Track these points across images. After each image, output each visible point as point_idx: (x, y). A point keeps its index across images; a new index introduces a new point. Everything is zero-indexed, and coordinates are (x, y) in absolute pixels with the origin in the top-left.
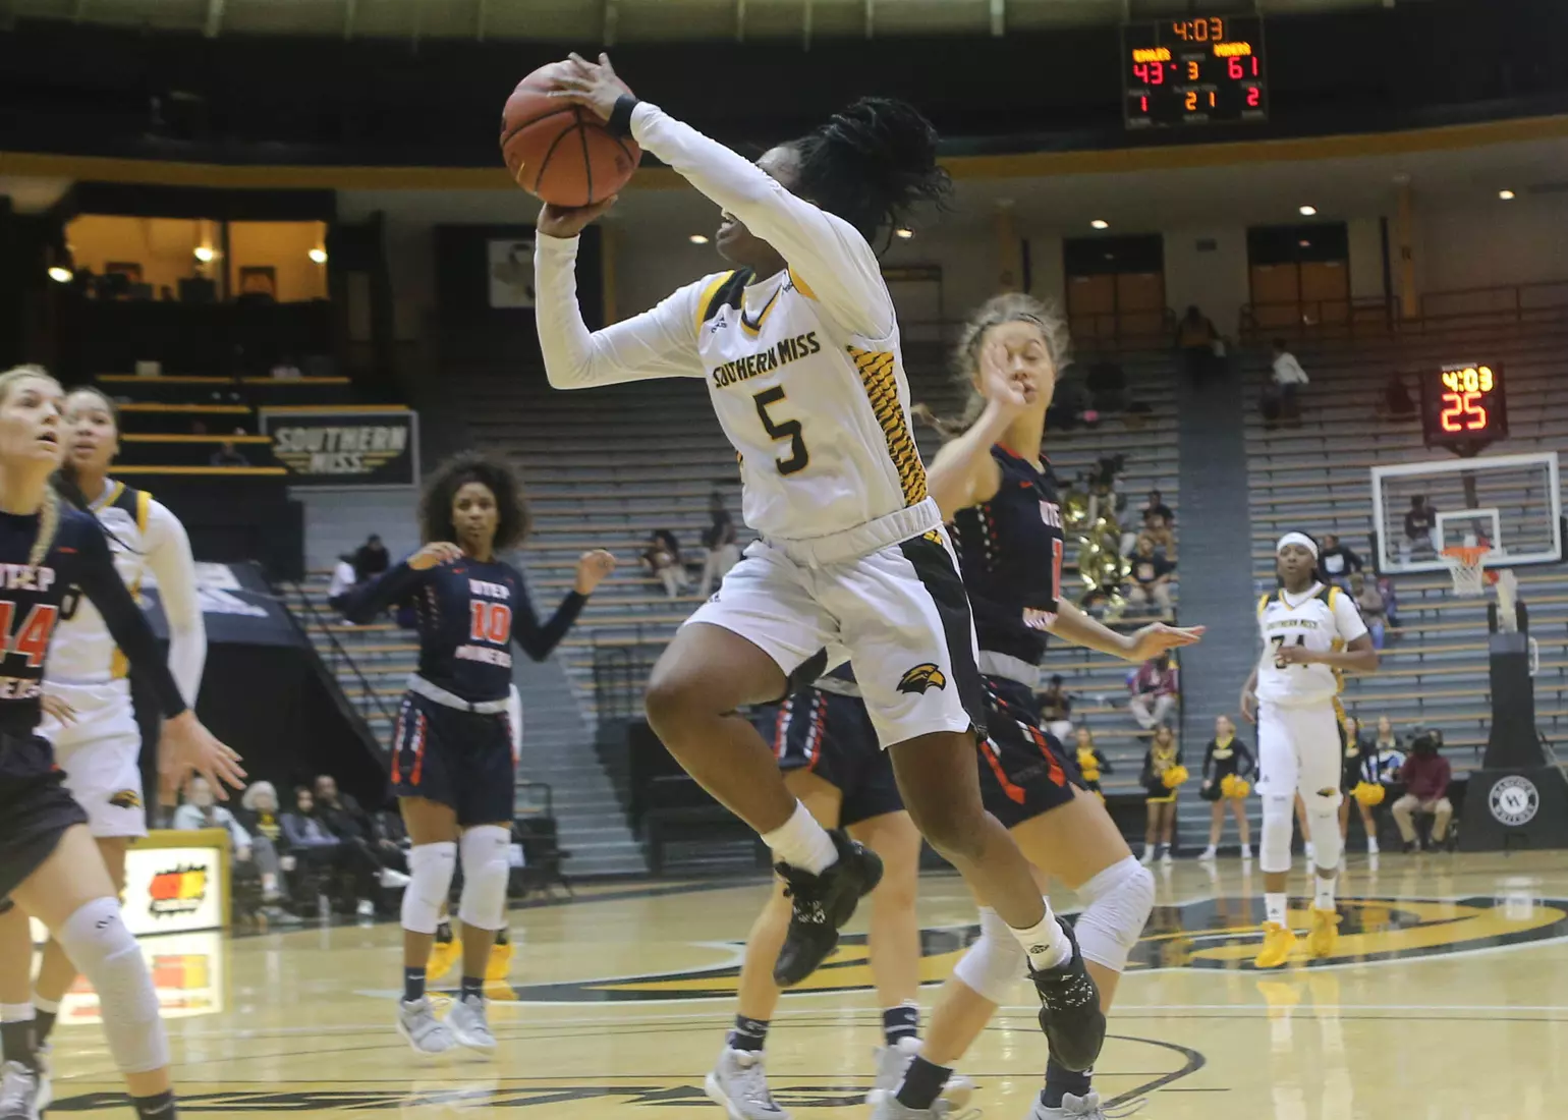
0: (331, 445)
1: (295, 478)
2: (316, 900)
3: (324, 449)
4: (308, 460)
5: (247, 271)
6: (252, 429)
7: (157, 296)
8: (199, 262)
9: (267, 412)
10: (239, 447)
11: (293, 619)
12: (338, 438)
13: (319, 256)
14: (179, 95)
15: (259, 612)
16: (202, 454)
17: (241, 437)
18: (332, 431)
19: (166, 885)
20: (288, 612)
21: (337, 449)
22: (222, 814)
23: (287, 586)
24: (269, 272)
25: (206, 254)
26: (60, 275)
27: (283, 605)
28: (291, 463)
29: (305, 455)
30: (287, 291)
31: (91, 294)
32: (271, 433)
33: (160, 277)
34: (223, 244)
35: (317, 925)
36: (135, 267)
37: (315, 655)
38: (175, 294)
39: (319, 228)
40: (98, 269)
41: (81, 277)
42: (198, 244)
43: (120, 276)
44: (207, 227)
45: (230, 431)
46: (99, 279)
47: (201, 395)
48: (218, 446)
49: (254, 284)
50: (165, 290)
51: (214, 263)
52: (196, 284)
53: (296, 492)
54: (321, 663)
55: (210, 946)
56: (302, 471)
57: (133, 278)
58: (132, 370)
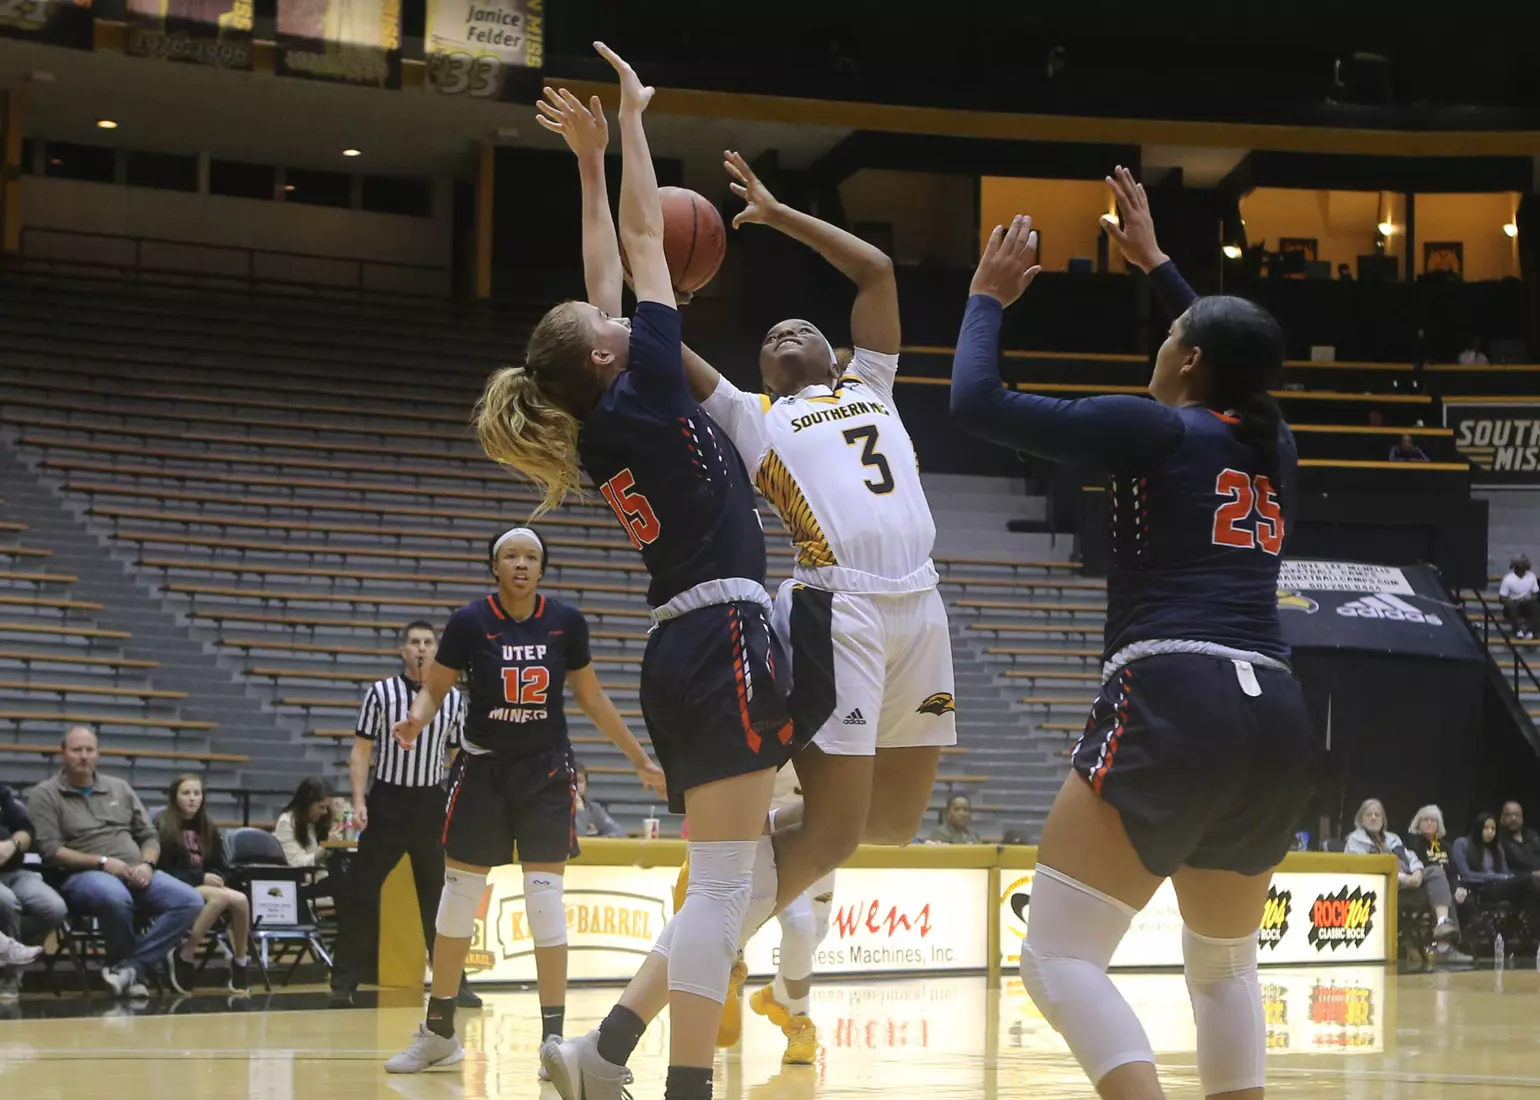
0: (1519, 440)
1: (1477, 474)
2: (1493, 939)
3: (1511, 442)
4: (1495, 455)
5: (1431, 248)
6: (1433, 420)
7: (1335, 275)
8: (1382, 237)
9: (1449, 402)
10: (1416, 439)
11: (1474, 631)
12: (1528, 432)
13: (1511, 230)
14: (1360, 56)
15: (1435, 620)
16: (1377, 447)
17: (1420, 429)
18: (1521, 425)
19: (1329, 912)
20: (1468, 623)
21: (1526, 443)
22: (1393, 840)
23: (1467, 593)
24: (1456, 248)
25: (1388, 229)
26: (1232, 252)
27: (1461, 613)
28: (1474, 459)
29: (1492, 450)
30: (1476, 268)
31: (1264, 273)
32: (1454, 423)
33: (1337, 255)
34: (1408, 218)
35: (1491, 966)
36: (1312, 244)
37: (1497, 670)
38: (1354, 274)
39: (1514, 199)
40: (1272, 246)
41: (1252, 254)
42: (1380, 219)
43: (1295, 252)
44: (1389, 197)
45: (1412, 423)
46: (1273, 256)
47: (1380, 382)
48: (1398, 438)
49: (1437, 261)
50: (1343, 267)
51: (1395, 237)
52: (1376, 263)
53: (1479, 491)
54: (1503, 679)
55: (1373, 979)
56: (1487, 467)
57: (1308, 256)
58: (1307, 357)
